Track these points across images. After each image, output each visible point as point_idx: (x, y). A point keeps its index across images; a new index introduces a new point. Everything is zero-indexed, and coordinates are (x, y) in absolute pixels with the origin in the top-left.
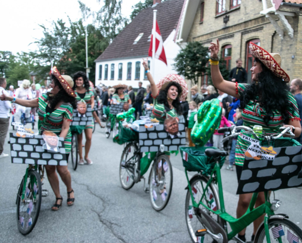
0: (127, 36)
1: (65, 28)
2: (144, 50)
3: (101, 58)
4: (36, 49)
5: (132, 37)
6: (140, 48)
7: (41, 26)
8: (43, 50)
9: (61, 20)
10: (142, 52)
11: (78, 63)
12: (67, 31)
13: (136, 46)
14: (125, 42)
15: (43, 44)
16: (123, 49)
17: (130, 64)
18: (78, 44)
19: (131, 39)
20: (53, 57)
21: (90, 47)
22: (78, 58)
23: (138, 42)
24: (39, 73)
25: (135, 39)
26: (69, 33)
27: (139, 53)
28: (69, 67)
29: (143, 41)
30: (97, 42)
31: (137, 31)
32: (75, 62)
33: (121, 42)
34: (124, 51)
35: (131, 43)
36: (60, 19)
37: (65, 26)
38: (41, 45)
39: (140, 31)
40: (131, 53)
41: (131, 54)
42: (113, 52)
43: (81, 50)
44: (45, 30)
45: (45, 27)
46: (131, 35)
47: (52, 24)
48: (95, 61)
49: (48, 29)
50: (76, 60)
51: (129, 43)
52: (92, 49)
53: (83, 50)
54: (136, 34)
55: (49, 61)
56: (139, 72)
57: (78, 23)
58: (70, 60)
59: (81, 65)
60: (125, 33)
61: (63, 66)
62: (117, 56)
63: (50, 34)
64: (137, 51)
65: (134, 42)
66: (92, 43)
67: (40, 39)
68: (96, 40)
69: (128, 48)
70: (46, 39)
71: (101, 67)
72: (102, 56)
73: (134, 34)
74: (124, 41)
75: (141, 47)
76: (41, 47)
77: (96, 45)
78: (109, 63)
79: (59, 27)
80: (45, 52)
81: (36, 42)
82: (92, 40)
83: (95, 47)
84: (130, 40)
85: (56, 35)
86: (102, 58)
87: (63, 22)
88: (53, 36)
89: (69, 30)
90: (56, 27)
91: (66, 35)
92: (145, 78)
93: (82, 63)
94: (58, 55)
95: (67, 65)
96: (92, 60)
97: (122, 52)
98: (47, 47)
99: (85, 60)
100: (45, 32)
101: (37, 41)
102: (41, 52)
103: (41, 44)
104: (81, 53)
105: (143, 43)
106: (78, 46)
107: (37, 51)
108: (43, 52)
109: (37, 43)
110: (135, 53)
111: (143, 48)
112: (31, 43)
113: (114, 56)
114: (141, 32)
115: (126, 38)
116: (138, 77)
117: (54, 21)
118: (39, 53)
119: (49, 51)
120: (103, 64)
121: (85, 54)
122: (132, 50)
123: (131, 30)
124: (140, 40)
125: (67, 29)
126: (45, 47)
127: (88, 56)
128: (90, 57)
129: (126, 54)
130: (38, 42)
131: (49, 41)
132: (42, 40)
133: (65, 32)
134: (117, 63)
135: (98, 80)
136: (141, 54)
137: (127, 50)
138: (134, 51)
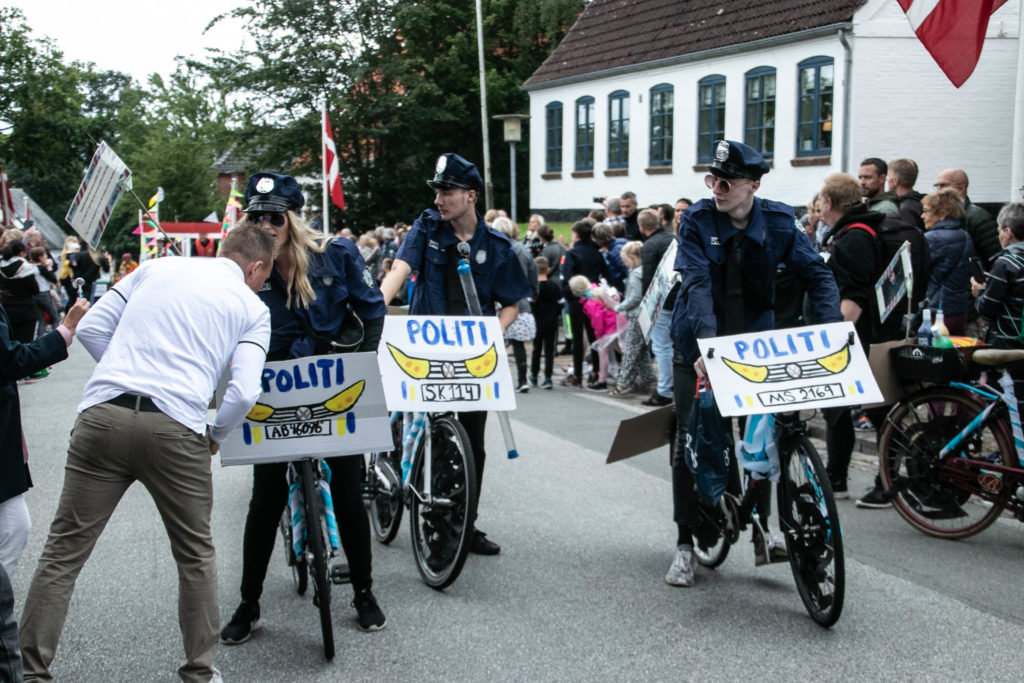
3: (556, 67)
4: (244, 42)
8: (273, 49)
10: (778, 18)
11: (440, 101)
15: (275, 20)
16: (671, 10)
17: (712, 86)
18: (436, 9)
20: (321, 79)
21: (491, 18)
22: (439, 76)
24: (261, 161)
27: (767, 21)
28: (396, 122)
32: (425, 99)
34: (675, 26)
38: (264, 27)
40: (718, 26)
41: (715, 32)
42: (615, 35)
43: (449, 39)
48: (525, 86)
50: (431, 86)
52: (501, 33)
53: (460, 34)
55: (305, 99)
56: (767, 125)
58: (400, 90)
59: (454, 110)
61: (370, 121)
62: (635, 50)
64: (752, 13)
69: (697, 3)
71: (554, 112)
72: (556, 61)
76: (264, 33)
78: (600, 90)
80: (286, 55)
81: (242, 13)
83: (517, 22)
86: (558, 71)
92: (799, 151)
93: (461, 99)
94: (344, 68)
95: (386, 116)
96: (502, 82)
97: (665, 28)
98: (291, 32)
99: (477, 86)
101: (245, 6)
102: (265, 58)
103: (263, 20)
104: (453, 51)
106: (434, 20)
107: (248, 54)
108: (274, 56)
109: (248, 17)
110: (738, 27)
112: (221, 17)
113: (624, 52)
118: (256, 64)
119: (300, 51)
120: (568, 96)
122: (721, 11)
126: (279, 33)
127: (487, 68)
128: (494, 70)
129: (690, 38)
130: (251, 12)
134: (639, 86)
135: (546, 177)
136: (779, 28)
137: (691, 16)
138: (731, 18)
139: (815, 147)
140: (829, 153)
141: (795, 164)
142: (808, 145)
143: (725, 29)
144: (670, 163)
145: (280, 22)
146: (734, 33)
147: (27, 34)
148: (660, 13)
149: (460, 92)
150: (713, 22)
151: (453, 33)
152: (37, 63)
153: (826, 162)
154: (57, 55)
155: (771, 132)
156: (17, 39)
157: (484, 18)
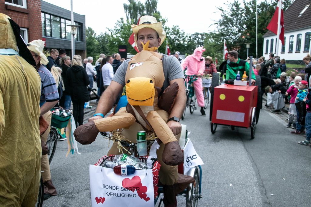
0: (294, 9)
1: (240, 8)
2: (306, 22)
4: (216, 29)
5: (299, 9)
6: (303, 20)
7: (220, 9)
9: (238, 2)
10: (303, 25)
12: (241, 11)
13: (300, 19)
14: (292, 16)
15: (221, 25)
16: (289, 22)
19: (297, 12)
20: (229, 35)
21: (260, 23)
22: (250, 34)
23: (302, 15)
25: (301, 12)
26: (243, 13)
27: (301, 25)
28: (241, 44)
29: (307, 13)
30: (268, 18)
31: (304, 3)
33: (288, 16)
34: (289, 25)
35: (296, 16)
36: (236, 1)
37: (240, 6)
39: (307, 2)
41: (293, 27)
43: (252, 27)
44: (223, 13)
45: (223, 10)
46: (298, 8)
47: (229, 6)
48: (263, 36)
49: (226, 11)
50: (249, 37)
51: (295, 17)
53: (254, 27)
54: (303, 6)
56: (300, 45)
57: (252, 3)
58: (243, 37)
60: (294, 6)
63: (227, 15)
64: (300, 23)
65: (300, 15)
66: (263, 20)
67: (218, 21)
68: (267, 17)
69: (293, 21)
70: (223, 20)
71: (267, 41)
72: (269, 32)
73: (301, 7)
74: (290, 15)
75: (305, 19)
76: (219, 27)
77: (267, 21)
79: (235, 8)
81: (215, 24)
82: (263, 17)
84: (295, 13)
85: (232, 15)
86: (268, 34)
87: (238, 3)
88: (229, 17)
89: (243, 10)
90: (232, 8)
91: (241, 14)
92: (305, 50)
93: (254, 39)
95: (240, 42)
99: (256, 36)
100: (223, 14)
101: (216, 23)
102: (219, 32)
103: (219, 25)
104: (253, 29)
105: (307, 15)
108: (221, 31)
109: (217, 24)
110: (297, 26)
111: (306, 20)
112: (211, 25)
114: (307, 4)
115: (293, 12)
116: (299, 50)
117: (231, 3)
118: (217, 33)
120: (270, 39)
121: (255, 31)
122: (296, 23)
123: (299, 3)
124: (305, 12)
125: (241, 9)
126: (223, 27)
127: (258, 33)
128: (260, 34)
129: (290, 28)
130: (217, 23)
131: (226, 22)
132: (220, 22)
133: (240, 12)
135: (266, 54)
136: (303, 27)
137: (291, 24)
138: (297, 24)
139: (307, 49)
140: (309, 50)
141: (304, 52)
142: (306, 49)
143: (295, 27)
144: (284, 52)
145: (222, 25)
146: (296, 27)
147: (179, 30)
148: (287, 23)
149: (254, 38)
150: (294, 25)
151: (253, 26)
152: (181, 34)
153: (308, 52)
154: (184, 33)
155: (300, 46)
156: (178, 30)
157: (258, 24)
